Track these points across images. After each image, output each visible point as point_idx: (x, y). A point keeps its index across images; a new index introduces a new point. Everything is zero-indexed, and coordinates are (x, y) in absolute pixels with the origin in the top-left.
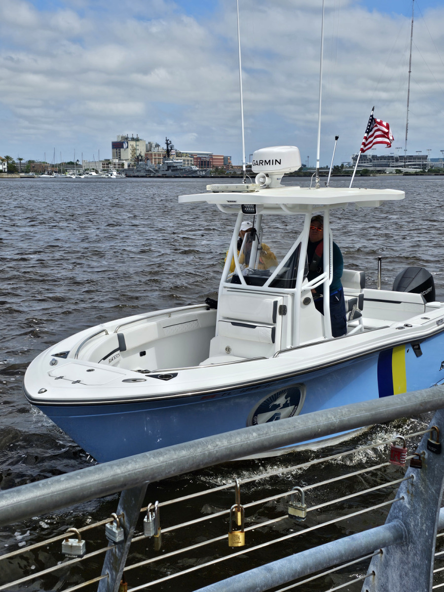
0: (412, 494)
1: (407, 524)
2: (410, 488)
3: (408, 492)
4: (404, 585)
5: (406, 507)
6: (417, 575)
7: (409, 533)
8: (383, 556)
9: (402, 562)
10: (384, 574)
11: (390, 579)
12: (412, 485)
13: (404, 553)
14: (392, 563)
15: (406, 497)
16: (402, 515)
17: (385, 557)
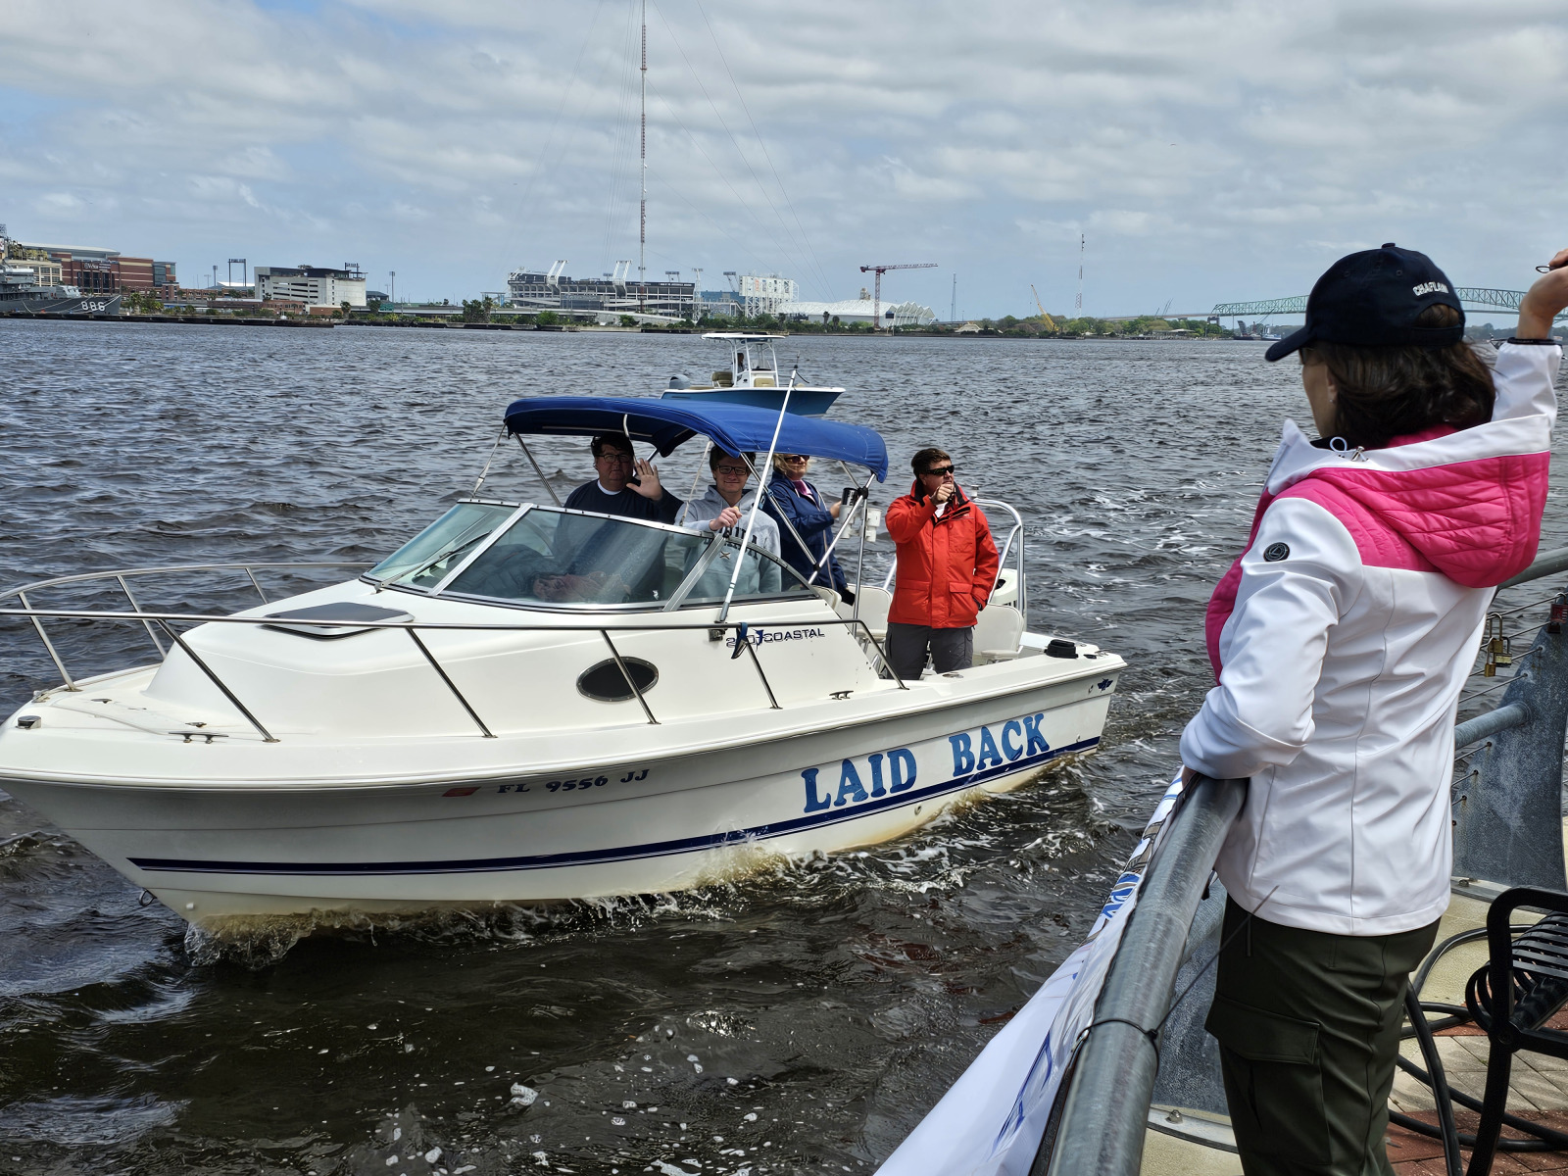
0: (1539, 668)
1: (1529, 701)
2: (1537, 661)
3: (1533, 666)
4: (1525, 769)
5: (1529, 684)
6: (1544, 751)
7: (1533, 711)
8: (1492, 748)
9: (1522, 745)
10: (1493, 768)
11: (1503, 770)
12: (1540, 657)
13: (1526, 734)
14: (1506, 751)
15: (1529, 673)
16: (1524, 695)
17: (1496, 748)
